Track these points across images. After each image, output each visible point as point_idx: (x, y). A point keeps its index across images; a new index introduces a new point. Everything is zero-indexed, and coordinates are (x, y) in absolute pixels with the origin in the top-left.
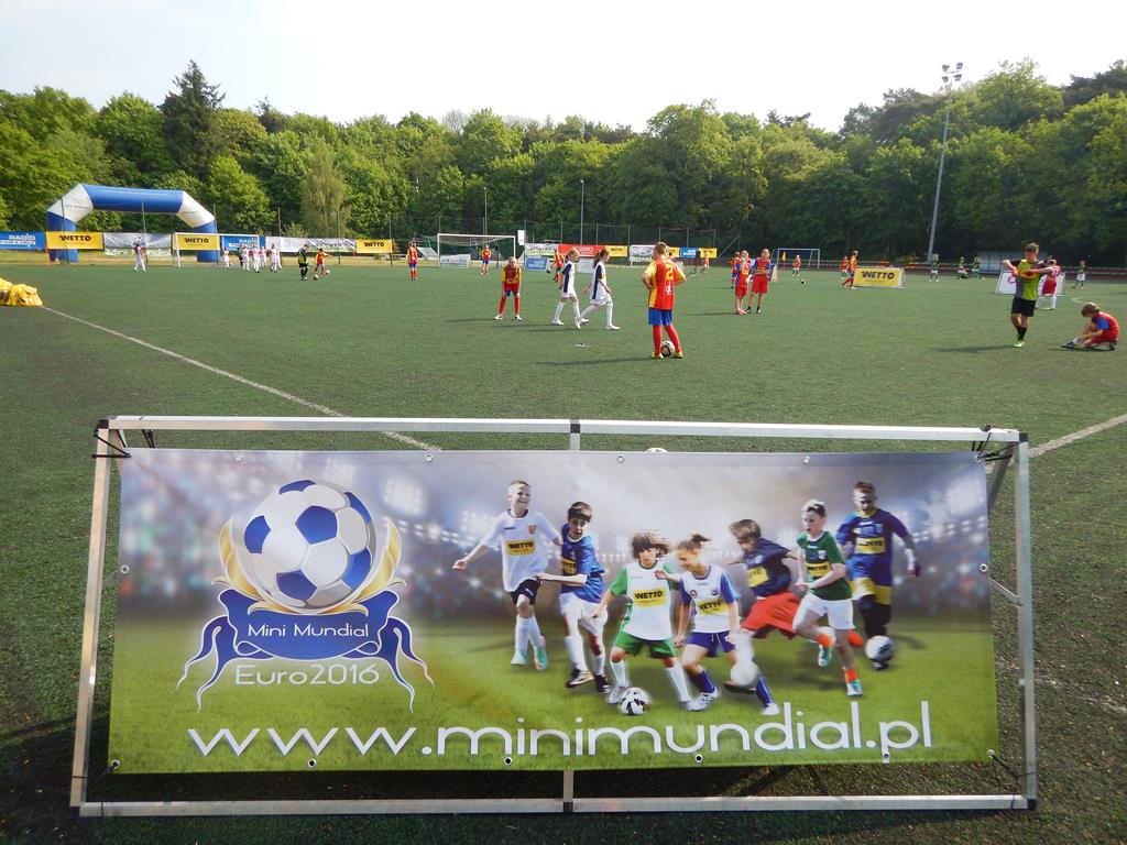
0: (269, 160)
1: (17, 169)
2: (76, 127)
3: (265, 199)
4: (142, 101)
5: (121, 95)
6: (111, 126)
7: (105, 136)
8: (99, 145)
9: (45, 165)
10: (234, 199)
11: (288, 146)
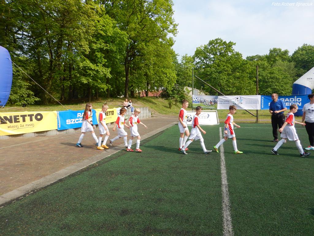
6: (298, 57)
7: (295, 61)
9: (273, 73)
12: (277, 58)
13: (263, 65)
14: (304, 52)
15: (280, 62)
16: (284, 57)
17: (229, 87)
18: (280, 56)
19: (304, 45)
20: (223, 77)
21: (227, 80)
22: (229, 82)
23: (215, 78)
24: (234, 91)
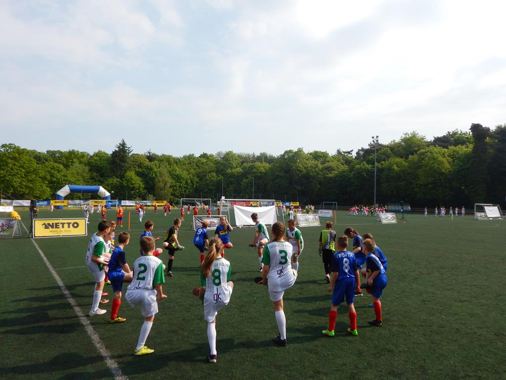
0: (147, 172)
1: (56, 178)
2: (81, 162)
3: (143, 186)
4: (104, 153)
5: (98, 151)
6: (92, 162)
7: (90, 166)
8: (87, 168)
9: (66, 176)
10: (131, 186)
11: (154, 167)
12: (74, 160)
13: (59, 168)
14: (98, 158)
15: (77, 164)
16: (82, 160)
17: (22, 188)
18: (78, 159)
19: (99, 151)
20: (16, 180)
21: (20, 183)
22: (22, 185)
23: (8, 181)
24: (27, 192)
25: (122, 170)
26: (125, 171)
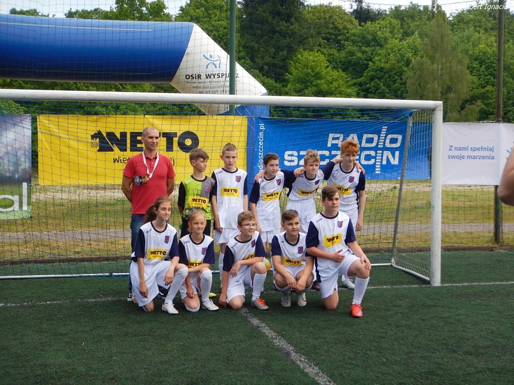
0: (363, 52)
11: (387, 34)
25: (279, 49)
26: (291, 50)
